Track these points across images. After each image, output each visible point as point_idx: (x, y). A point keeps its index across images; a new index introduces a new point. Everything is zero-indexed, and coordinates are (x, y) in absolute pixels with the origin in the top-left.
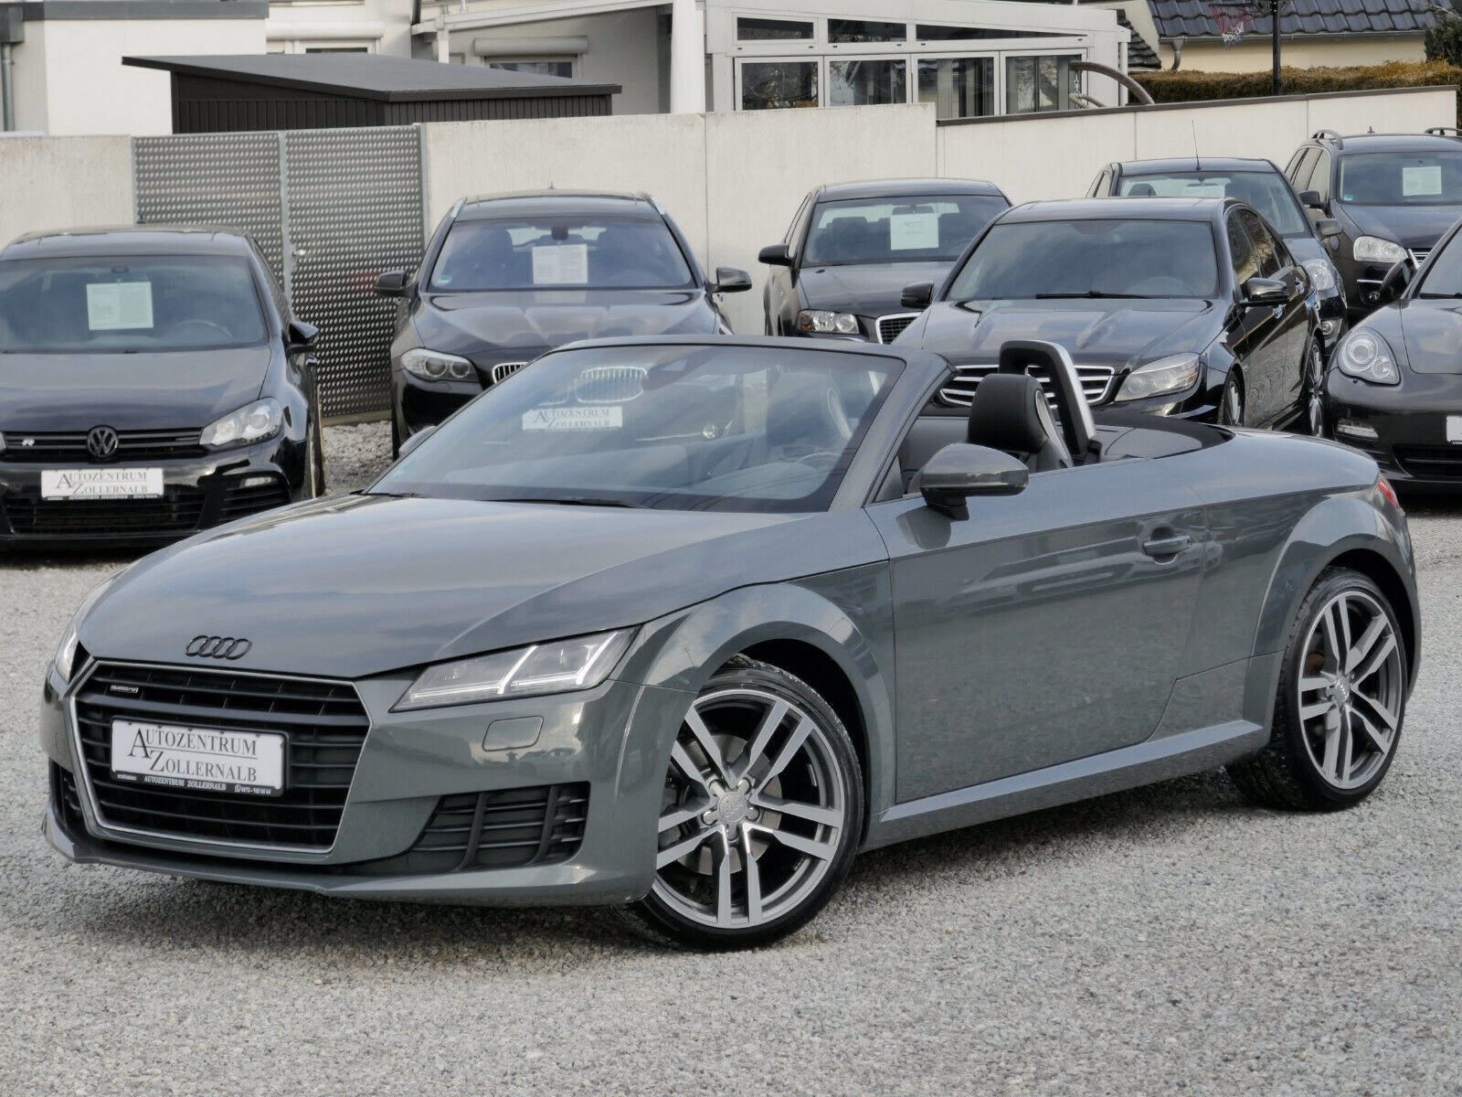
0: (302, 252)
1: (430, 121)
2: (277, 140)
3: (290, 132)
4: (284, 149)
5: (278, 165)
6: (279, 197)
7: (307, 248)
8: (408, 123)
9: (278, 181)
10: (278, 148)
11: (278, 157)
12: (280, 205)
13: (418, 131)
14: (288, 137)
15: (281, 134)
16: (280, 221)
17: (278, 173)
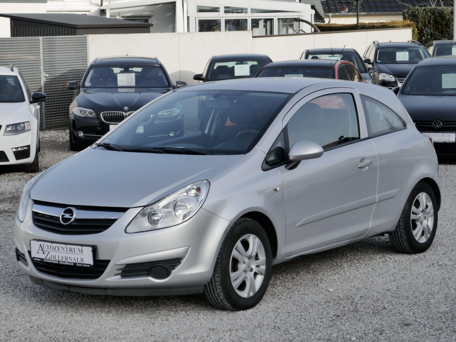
0: (47, 75)
1: (90, 34)
2: (39, 40)
3: (44, 37)
4: (41, 43)
5: (39, 47)
6: (40, 58)
7: (49, 74)
8: (83, 35)
9: (40, 53)
10: (39, 42)
11: (39, 45)
12: (40, 60)
13: (86, 37)
14: (43, 39)
15: (41, 38)
16: (40, 65)
17: (40, 50)
